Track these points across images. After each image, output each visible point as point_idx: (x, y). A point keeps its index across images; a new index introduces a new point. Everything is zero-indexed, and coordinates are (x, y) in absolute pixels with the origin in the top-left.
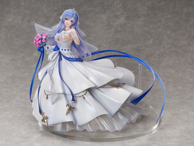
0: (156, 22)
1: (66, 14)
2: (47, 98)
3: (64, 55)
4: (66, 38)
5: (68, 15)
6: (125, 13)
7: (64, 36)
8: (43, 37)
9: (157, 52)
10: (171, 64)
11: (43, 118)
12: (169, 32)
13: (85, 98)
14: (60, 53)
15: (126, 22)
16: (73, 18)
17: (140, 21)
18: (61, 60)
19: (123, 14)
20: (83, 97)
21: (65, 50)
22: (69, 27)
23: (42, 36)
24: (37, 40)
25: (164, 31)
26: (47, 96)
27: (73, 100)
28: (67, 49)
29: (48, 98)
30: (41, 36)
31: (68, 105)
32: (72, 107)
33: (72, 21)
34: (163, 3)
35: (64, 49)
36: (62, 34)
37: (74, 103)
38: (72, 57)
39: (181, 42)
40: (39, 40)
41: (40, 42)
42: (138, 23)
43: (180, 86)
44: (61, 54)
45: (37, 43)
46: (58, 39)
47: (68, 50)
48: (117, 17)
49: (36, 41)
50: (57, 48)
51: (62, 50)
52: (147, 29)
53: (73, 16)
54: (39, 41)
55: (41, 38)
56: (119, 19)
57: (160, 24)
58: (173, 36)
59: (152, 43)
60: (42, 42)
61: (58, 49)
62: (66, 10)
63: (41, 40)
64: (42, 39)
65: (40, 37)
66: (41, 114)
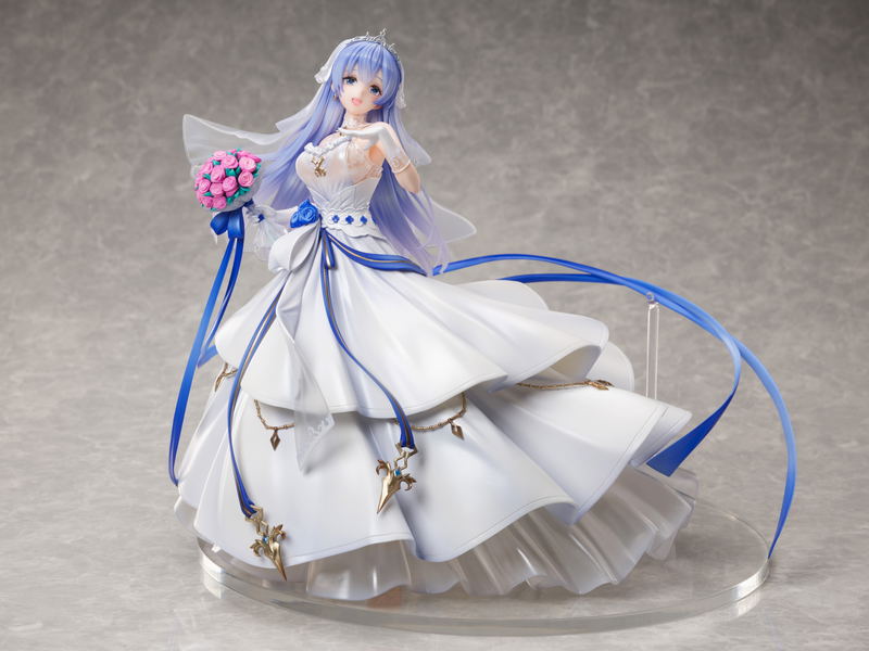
0: (734, 188)
1: (348, 54)
2: (275, 442)
3: (346, 244)
4: (357, 164)
5: (357, 60)
6: (592, 151)
7: (348, 152)
8: (243, 161)
9: (741, 308)
10: (803, 356)
11: (260, 538)
12: (790, 228)
13: (463, 430)
14: (324, 233)
15: (598, 186)
16: (380, 75)
17: (661, 183)
18: (334, 265)
19: (584, 154)
20: (453, 427)
21: (349, 220)
22: (362, 119)
23: (238, 157)
24: (213, 178)
25: (770, 223)
26: (275, 434)
27: (407, 441)
28: (357, 218)
29: (278, 440)
30: (234, 159)
31: (383, 465)
32: (404, 473)
33: (375, 89)
34: (763, 111)
35: (342, 217)
36: (335, 146)
37: (411, 454)
38: (380, 252)
39: (848, 269)
40: (225, 176)
41: (228, 185)
42: (651, 191)
43: (847, 441)
44: (330, 241)
45: (216, 191)
46: (318, 169)
47: (364, 220)
48: (556, 164)
49: (208, 183)
50: (309, 215)
51: (336, 219)
52: (692, 215)
53: (381, 67)
54: (227, 180)
55: (235, 169)
56: (565, 172)
57: (751, 197)
58: (806, 242)
59: (714, 270)
60: (238, 186)
61: (317, 217)
62: (348, 41)
63: (233, 178)
64: (238, 172)
65: (229, 162)
66: (248, 516)
